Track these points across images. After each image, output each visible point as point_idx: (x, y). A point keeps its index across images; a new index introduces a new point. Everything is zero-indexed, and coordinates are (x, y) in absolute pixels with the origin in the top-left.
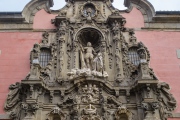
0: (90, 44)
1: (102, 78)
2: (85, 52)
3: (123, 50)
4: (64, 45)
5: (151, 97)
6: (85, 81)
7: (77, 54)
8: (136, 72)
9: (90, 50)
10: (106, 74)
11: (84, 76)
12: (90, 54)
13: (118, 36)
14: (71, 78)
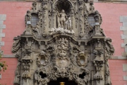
0: (63, 11)
1: (71, 34)
2: (61, 16)
3: (85, 16)
4: (47, 12)
5: (99, 47)
6: (60, 36)
7: (55, 18)
8: (92, 31)
9: (64, 15)
10: (73, 32)
11: (59, 33)
12: (63, 18)
13: (82, 6)
14: (51, 34)
